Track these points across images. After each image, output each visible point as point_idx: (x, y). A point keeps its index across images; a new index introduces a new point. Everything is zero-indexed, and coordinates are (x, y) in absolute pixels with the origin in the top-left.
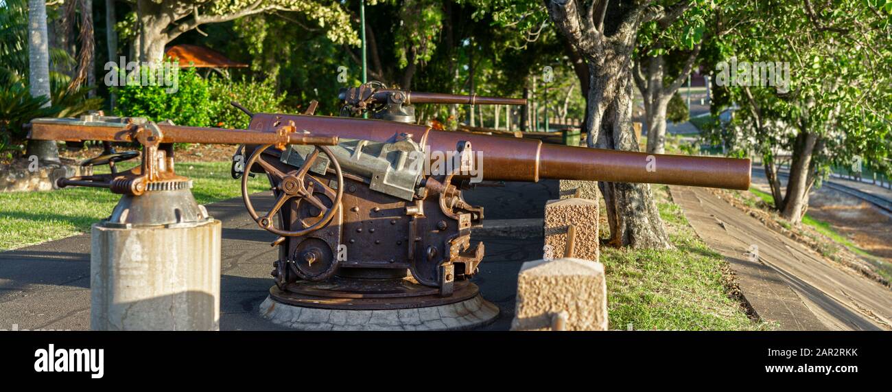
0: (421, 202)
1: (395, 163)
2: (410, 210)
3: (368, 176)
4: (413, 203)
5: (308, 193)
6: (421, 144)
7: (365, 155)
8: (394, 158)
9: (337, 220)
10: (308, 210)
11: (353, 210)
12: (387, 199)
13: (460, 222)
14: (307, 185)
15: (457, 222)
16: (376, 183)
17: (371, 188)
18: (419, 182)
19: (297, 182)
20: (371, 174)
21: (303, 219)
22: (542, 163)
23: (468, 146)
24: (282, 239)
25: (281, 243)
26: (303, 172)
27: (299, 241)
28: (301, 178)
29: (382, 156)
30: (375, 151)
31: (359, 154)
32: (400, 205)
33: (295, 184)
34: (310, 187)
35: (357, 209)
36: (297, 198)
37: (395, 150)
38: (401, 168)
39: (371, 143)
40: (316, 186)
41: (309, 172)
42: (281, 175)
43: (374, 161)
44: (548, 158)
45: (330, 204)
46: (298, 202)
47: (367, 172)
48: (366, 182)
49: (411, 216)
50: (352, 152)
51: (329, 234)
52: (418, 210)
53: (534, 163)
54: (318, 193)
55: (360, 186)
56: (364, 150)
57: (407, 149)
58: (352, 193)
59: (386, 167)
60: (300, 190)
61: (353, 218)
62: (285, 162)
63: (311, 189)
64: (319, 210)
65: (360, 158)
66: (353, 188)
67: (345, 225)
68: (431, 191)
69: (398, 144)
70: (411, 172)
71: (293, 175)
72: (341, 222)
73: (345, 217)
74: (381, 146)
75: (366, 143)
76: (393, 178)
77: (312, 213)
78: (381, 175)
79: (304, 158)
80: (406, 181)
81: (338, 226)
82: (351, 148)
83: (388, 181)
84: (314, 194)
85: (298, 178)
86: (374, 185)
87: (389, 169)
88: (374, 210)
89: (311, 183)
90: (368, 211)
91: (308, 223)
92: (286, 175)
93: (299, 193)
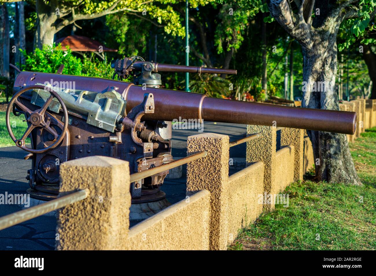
0: (120, 134)
1: (103, 107)
2: (112, 139)
3: (85, 115)
4: (114, 134)
5: (47, 125)
6: (123, 94)
7: (86, 101)
8: (103, 103)
9: (66, 143)
10: (48, 136)
11: (77, 137)
12: (99, 131)
13: (145, 148)
14: (46, 120)
15: (142, 148)
16: (91, 119)
17: (87, 122)
18: (119, 120)
19: (39, 117)
20: (88, 113)
21: (44, 142)
22: (204, 110)
23: (151, 96)
24: (30, 155)
25: (31, 158)
26: (43, 111)
27: (42, 156)
28: (42, 115)
29: (96, 102)
30: (90, 98)
31: (81, 99)
32: (106, 135)
33: (38, 118)
34: (48, 121)
35: (80, 137)
36: (41, 128)
37: (104, 97)
38: (107, 109)
39: (90, 93)
40: (52, 120)
41: (48, 110)
42: (30, 112)
43: (90, 105)
44: (208, 107)
45: (60, 131)
46: (41, 130)
47: (85, 111)
48: (85, 118)
49: (113, 143)
50: (76, 98)
51: (60, 153)
52: (118, 139)
53: (197, 109)
54: (53, 125)
55: (81, 121)
56: (85, 96)
57: (111, 97)
58: (76, 126)
59: (97, 109)
60: (41, 122)
61: (77, 142)
62: (34, 103)
63: (49, 122)
64: (53, 136)
65: (81, 102)
66: (76, 123)
67: (71, 147)
68: (126, 126)
69: (106, 94)
70: (113, 113)
71: (37, 113)
72: (68, 143)
73: (71, 141)
74: (95, 95)
75: (87, 93)
76: (102, 117)
77: (50, 138)
78: (94, 114)
79: (45, 101)
80: (110, 119)
81: (66, 147)
82: (77, 96)
83: (98, 119)
84: (50, 126)
85: (40, 114)
86: (89, 121)
87: (100, 110)
88: (90, 138)
89: (49, 118)
90: (86, 139)
91: (47, 144)
92: (33, 112)
93: (41, 124)
